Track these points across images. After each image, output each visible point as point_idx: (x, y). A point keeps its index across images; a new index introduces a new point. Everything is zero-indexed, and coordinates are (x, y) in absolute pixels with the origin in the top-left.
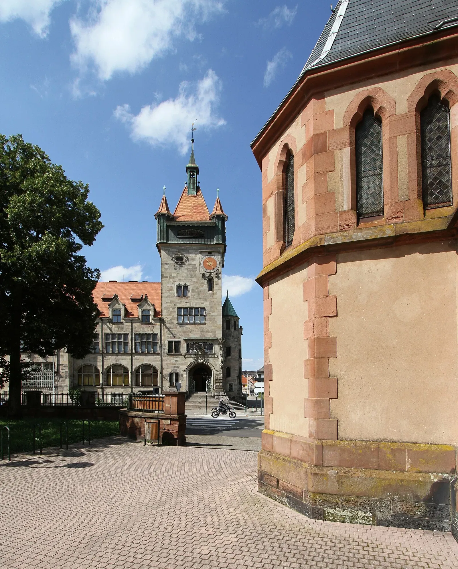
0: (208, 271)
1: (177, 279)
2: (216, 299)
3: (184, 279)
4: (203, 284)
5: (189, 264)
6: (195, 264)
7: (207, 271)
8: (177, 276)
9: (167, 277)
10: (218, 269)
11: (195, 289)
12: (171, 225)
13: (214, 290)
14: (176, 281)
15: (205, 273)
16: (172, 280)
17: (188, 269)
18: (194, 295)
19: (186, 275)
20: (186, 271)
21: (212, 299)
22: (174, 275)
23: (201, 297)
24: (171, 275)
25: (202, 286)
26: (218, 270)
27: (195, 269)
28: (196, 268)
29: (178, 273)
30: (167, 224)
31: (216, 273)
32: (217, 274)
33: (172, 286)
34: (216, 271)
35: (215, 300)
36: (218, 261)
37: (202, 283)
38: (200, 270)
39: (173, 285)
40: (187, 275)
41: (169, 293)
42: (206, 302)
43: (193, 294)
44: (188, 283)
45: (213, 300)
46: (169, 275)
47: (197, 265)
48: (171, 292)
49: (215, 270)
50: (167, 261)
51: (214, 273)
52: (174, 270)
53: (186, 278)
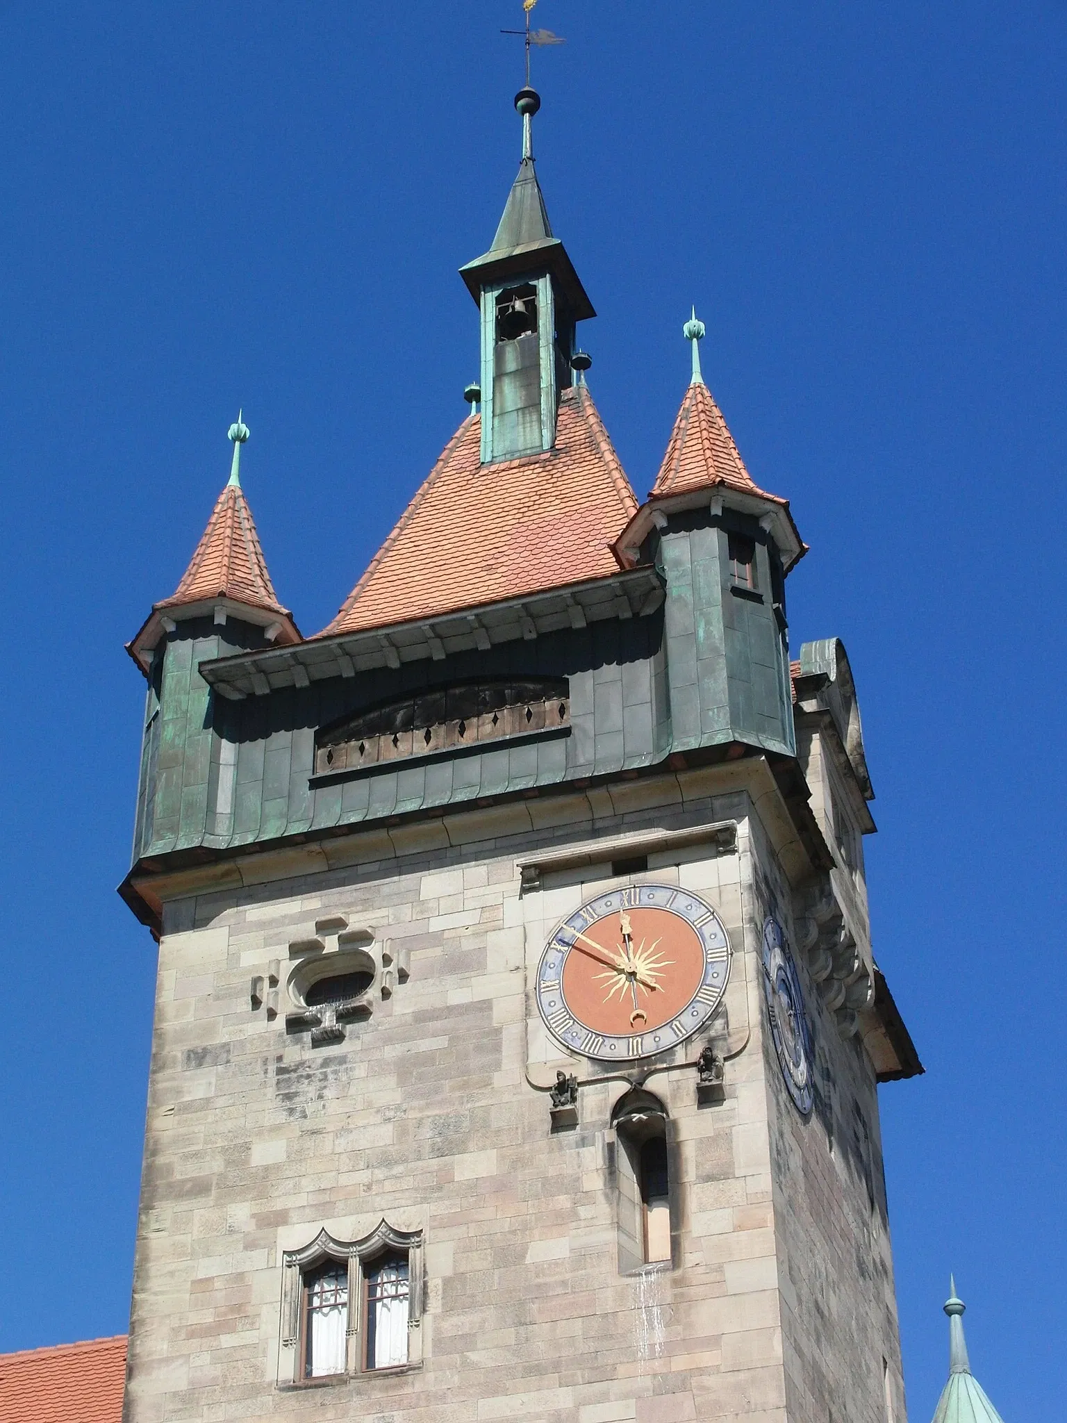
0: (620, 1050)
1: (297, 1190)
2: (714, 1341)
3: (364, 1177)
4: (563, 1201)
5: (421, 1017)
6: (485, 1006)
7: (606, 1053)
8: (297, 1156)
9: (200, 1188)
10: (718, 1012)
11: (479, 1262)
12: (262, 690)
13: (686, 1245)
14: (281, 1219)
15: (583, 1071)
16: (241, 1213)
17: (406, 1069)
18: (467, 1341)
19: (384, 1135)
20: (388, 1092)
21: (670, 1349)
22: (266, 1152)
23: (541, 1350)
24: (238, 1153)
25: (562, 1220)
26: (715, 1015)
27: (479, 1049)
28: (491, 1040)
29: (308, 1124)
30: (223, 688)
31: (696, 1051)
32: (707, 1063)
33: (240, 1276)
34: (703, 1028)
35: (707, 1358)
36: (711, 928)
37: (551, 1186)
38: (535, 1055)
39: (258, 1258)
40: (402, 1132)
41: (203, 1364)
42: (603, 1398)
43: (453, 1325)
44: (403, 1220)
45: (680, 1363)
46: (216, 1165)
47: (507, 1009)
48: (227, 1341)
49: (689, 1022)
50: (209, 1030)
51: (680, 1058)
52: (269, 1109)
53: (387, 1161)
